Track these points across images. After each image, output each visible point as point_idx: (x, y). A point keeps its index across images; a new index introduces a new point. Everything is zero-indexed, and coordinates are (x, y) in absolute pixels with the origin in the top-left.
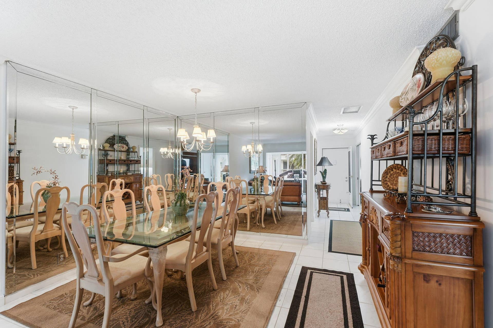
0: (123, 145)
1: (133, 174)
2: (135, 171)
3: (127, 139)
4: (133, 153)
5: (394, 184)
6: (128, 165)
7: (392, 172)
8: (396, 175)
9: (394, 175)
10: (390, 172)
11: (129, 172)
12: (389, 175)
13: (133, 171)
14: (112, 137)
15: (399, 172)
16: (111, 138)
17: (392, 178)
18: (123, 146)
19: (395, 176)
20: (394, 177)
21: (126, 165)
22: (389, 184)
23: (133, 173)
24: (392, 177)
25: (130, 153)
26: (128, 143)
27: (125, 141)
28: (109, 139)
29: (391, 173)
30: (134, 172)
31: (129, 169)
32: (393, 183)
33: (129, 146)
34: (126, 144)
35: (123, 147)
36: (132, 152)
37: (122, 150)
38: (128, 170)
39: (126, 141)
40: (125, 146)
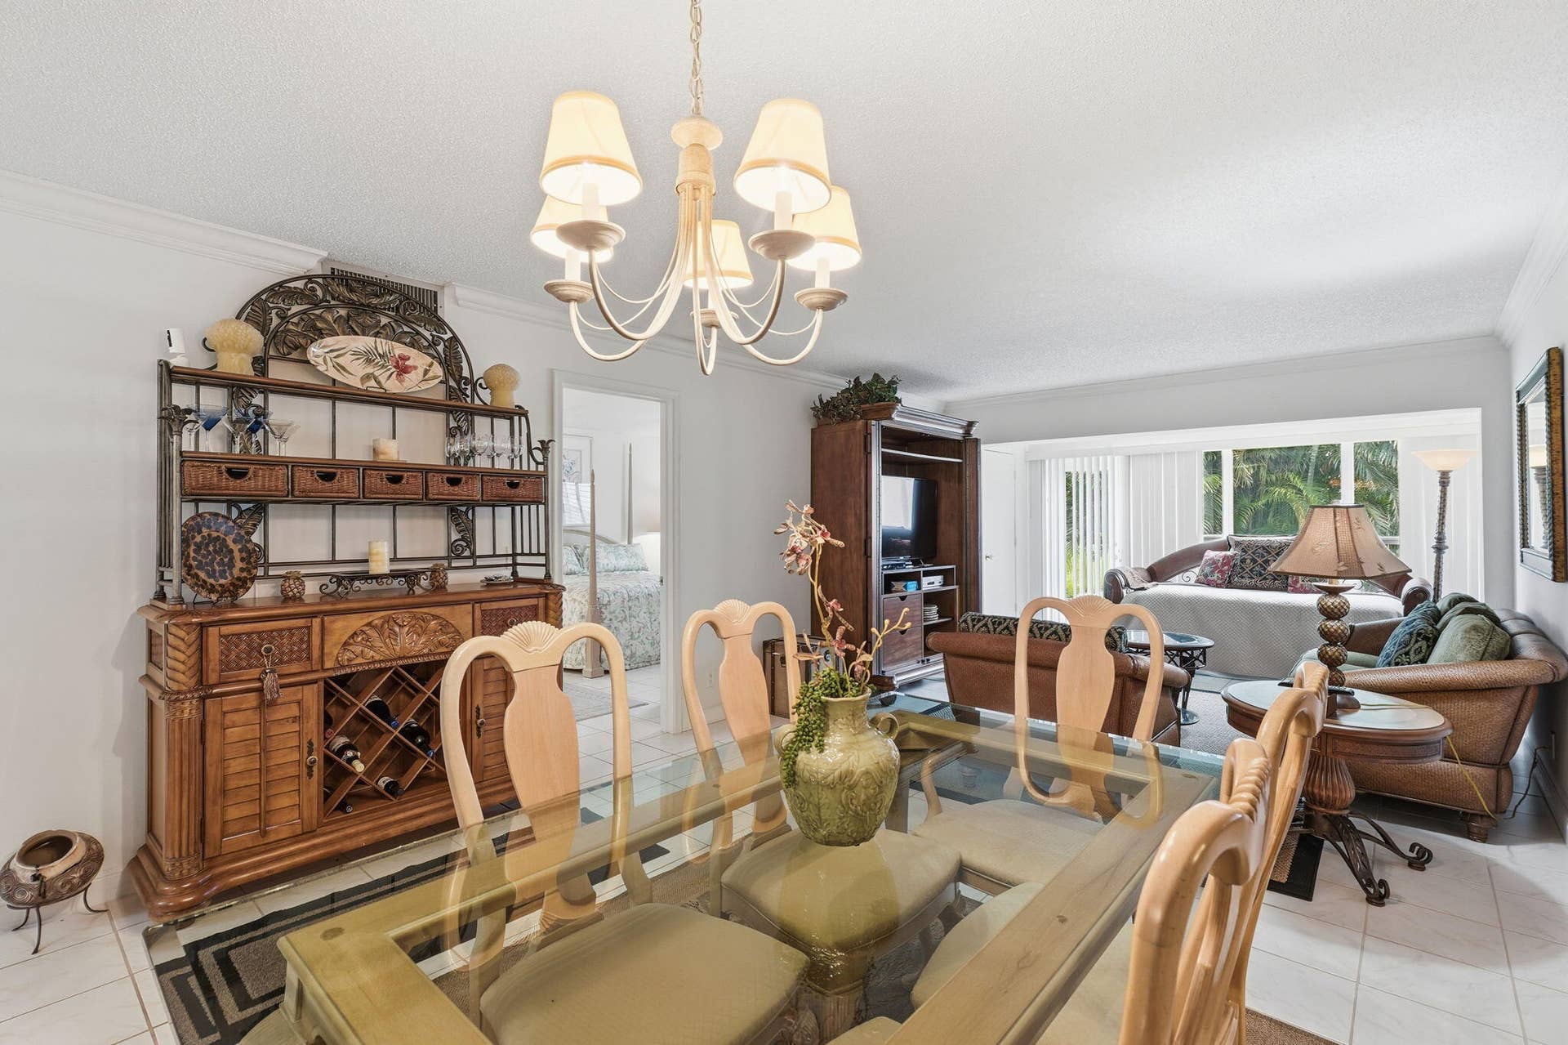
0: (399, 349)
1: (490, 583)
2: (520, 559)
3: (448, 311)
4: (502, 425)
5: (217, 574)
6: (459, 514)
7: (198, 539)
8: (215, 546)
9: (207, 545)
10: (194, 537)
11: (469, 563)
12: (193, 547)
13: (503, 561)
14: (310, 278)
15: (218, 536)
16: (300, 284)
17: (204, 556)
18: (405, 358)
19: (211, 549)
20: (209, 553)
21: (444, 510)
22: (202, 575)
23: (506, 573)
24: (203, 552)
25: (477, 418)
26: (455, 338)
27: (430, 322)
28: (280, 290)
29: (196, 540)
30: (515, 564)
31: (469, 539)
32: (214, 571)
33: (464, 364)
34: (440, 348)
35: (402, 369)
36: (493, 413)
37: (393, 386)
38: (462, 548)
39: (441, 325)
40: (418, 360)
